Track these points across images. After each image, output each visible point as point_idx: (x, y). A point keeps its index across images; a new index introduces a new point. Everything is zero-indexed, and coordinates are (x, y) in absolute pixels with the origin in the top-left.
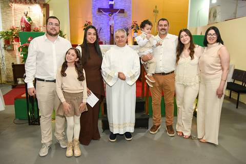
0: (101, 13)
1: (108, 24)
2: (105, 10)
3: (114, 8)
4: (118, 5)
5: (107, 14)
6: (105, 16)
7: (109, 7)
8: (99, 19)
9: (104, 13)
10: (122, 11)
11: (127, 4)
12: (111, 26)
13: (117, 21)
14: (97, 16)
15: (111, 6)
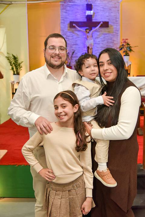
0: (73, 29)
1: (84, 44)
2: (81, 24)
3: (93, 21)
4: (99, 16)
5: (83, 29)
6: (79, 33)
7: (85, 20)
8: (70, 38)
9: (78, 28)
10: (106, 25)
11: (112, 14)
12: (88, 48)
13: (97, 40)
14: (69, 34)
15: (89, 17)
